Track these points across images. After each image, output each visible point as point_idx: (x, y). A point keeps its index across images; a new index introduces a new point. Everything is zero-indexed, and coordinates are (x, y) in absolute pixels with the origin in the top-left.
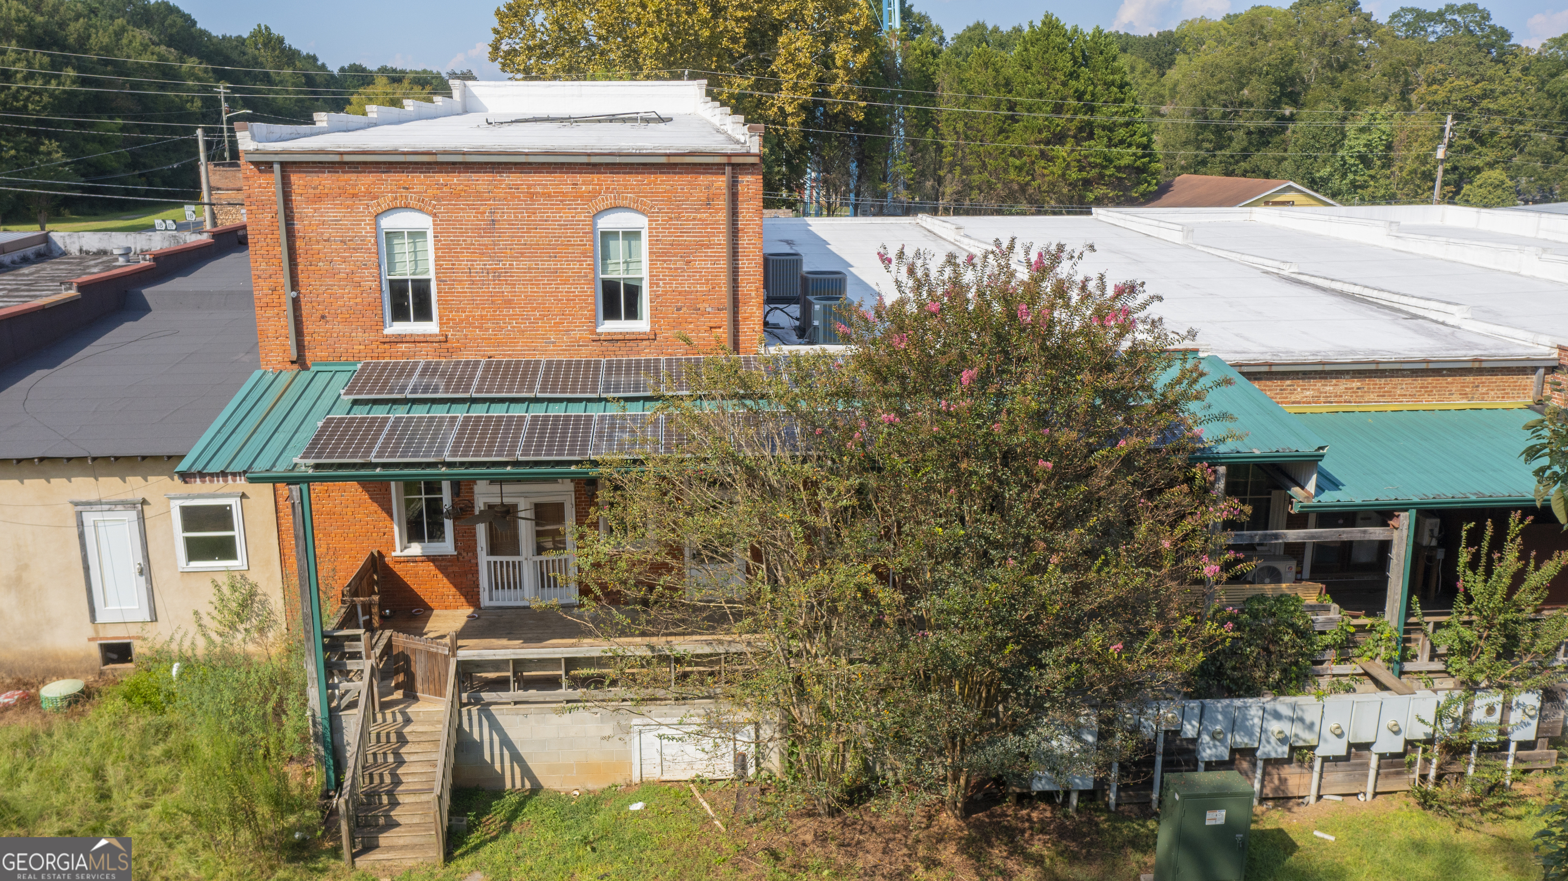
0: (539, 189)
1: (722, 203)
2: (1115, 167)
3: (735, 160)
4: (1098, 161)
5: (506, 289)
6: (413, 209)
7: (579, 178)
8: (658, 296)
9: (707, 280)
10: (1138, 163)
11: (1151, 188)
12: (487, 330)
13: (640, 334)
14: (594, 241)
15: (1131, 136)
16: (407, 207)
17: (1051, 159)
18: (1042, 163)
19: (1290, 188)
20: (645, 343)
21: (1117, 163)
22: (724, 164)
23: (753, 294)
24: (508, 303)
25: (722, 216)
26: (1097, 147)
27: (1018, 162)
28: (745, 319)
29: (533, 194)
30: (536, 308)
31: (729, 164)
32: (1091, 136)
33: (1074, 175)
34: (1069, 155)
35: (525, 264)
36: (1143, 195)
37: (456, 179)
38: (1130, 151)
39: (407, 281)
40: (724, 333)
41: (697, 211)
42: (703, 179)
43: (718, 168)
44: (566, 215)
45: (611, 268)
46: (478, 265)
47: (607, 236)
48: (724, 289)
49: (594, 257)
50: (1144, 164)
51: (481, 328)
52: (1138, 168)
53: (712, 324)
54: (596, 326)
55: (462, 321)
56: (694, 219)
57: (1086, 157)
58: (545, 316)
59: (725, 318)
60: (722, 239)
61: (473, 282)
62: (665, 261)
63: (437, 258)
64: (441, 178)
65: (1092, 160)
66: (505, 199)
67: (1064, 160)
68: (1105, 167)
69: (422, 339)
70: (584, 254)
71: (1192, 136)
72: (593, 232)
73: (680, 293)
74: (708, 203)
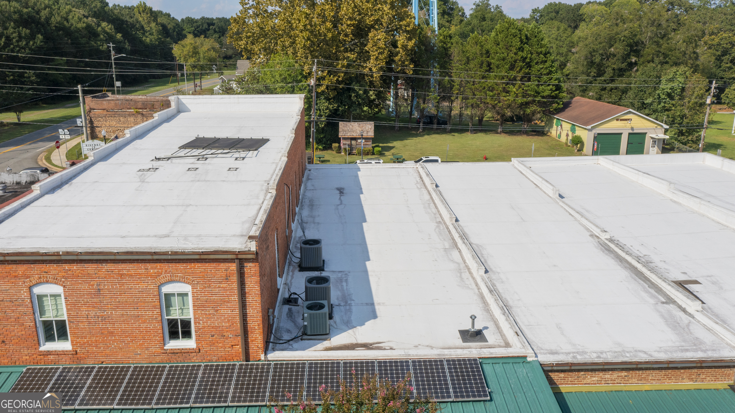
0: (125, 272)
1: (235, 278)
2: (541, 96)
3: (240, 256)
4: (532, 93)
5: (109, 326)
6: (51, 283)
7: (149, 266)
8: (200, 329)
9: (229, 320)
10: (553, 94)
11: (559, 106)
12: (100, 348)
13: (190, 349)
14: (160, 299)
15: (550, 80)
16: (47, 282)
17: (508, 92)
18: (504, 94)
19: (630, 113)
20: (193, 354)
21: (542, 94)
22: (234, 259)
23: (256, 327)
24: (111, 333)
25: (235, 286)
26: (532, 84)
27: (491, 94)
28: (252, 341)
29: (122, 275)
30: (128, 336)
31: (237, 259)
32: (529, 80)
33: (520, 100)
34: (517, 90)
35: (119, 312)
36: (555, 110)
37: (75, 267)
38: (549, 88)
39: (52, 321)
40: (239, 348)
41: (220, 283)
42: (223, 266)
43: (231, 261)
44: (142, 286)
45: (172, 312)
46: (92, 313)
47: (168, 296)
48: (238, 325)
49: (161, 308)
50: (556, 94)
51: (96, 347)
52: (553, 96)
53: (233, 344)
54: (164, 345)
55: (84, 343)
56: (219, 287)
57: (526, 91)
58: (133, 340)
59: (239, 340)
60: (235, 298)
61: (90, 323)
62: (203, 310)
63: (68, 310)
64: (67, 267)
65: (529, 93)
66: (105, 277)
67: (515, 93)
68: (535, 97)
69: (62, 353)
70: (155, 307)
71: (585, 70)
72: (159, 294)
73: (213, 327)
74: (227, 278)
